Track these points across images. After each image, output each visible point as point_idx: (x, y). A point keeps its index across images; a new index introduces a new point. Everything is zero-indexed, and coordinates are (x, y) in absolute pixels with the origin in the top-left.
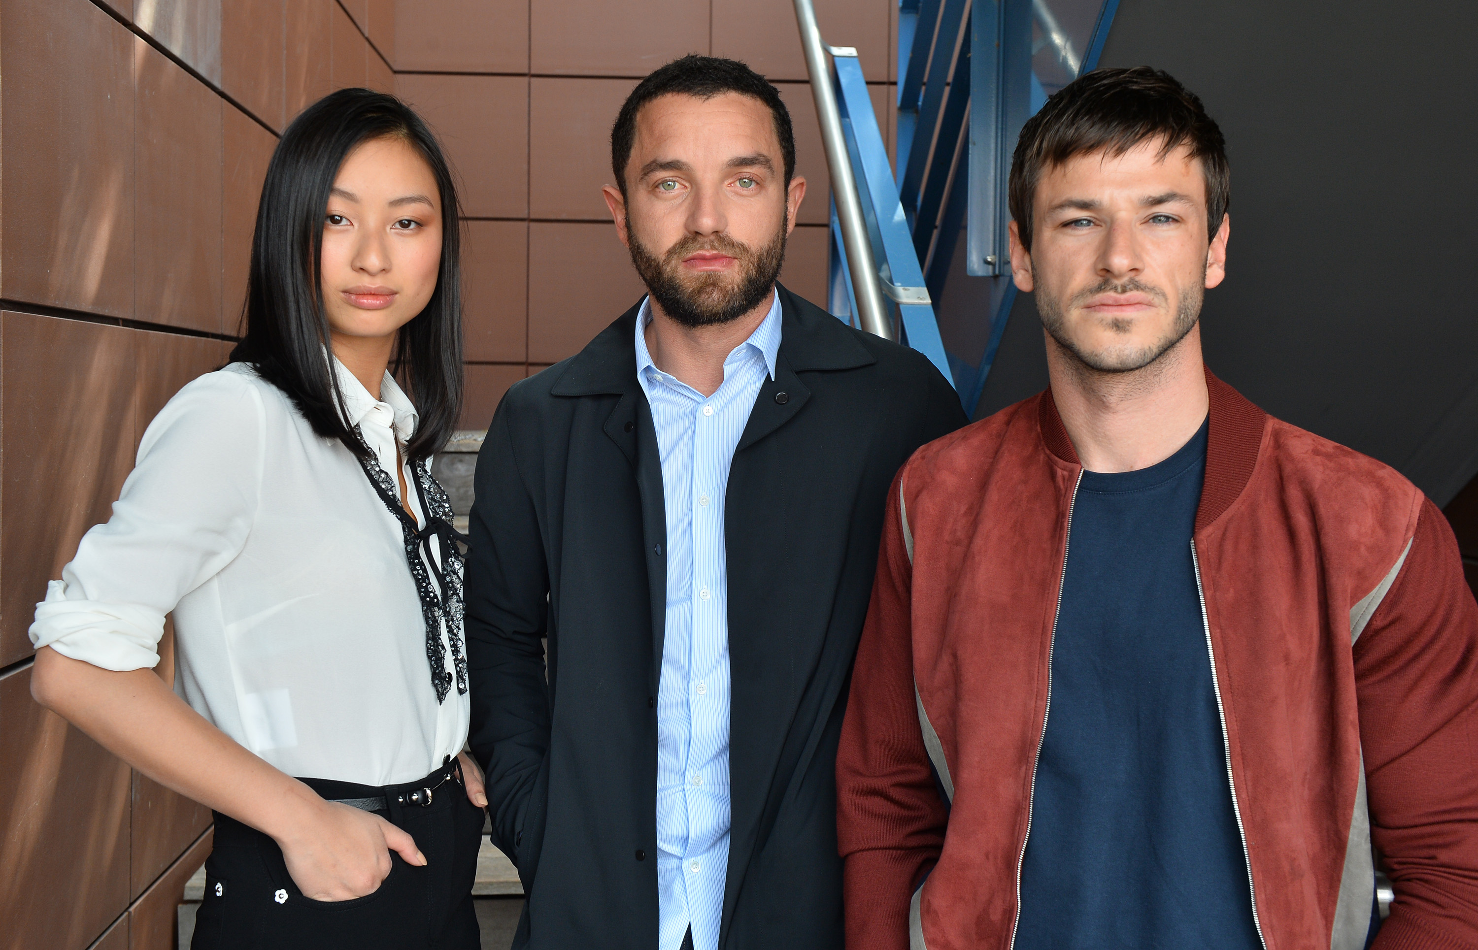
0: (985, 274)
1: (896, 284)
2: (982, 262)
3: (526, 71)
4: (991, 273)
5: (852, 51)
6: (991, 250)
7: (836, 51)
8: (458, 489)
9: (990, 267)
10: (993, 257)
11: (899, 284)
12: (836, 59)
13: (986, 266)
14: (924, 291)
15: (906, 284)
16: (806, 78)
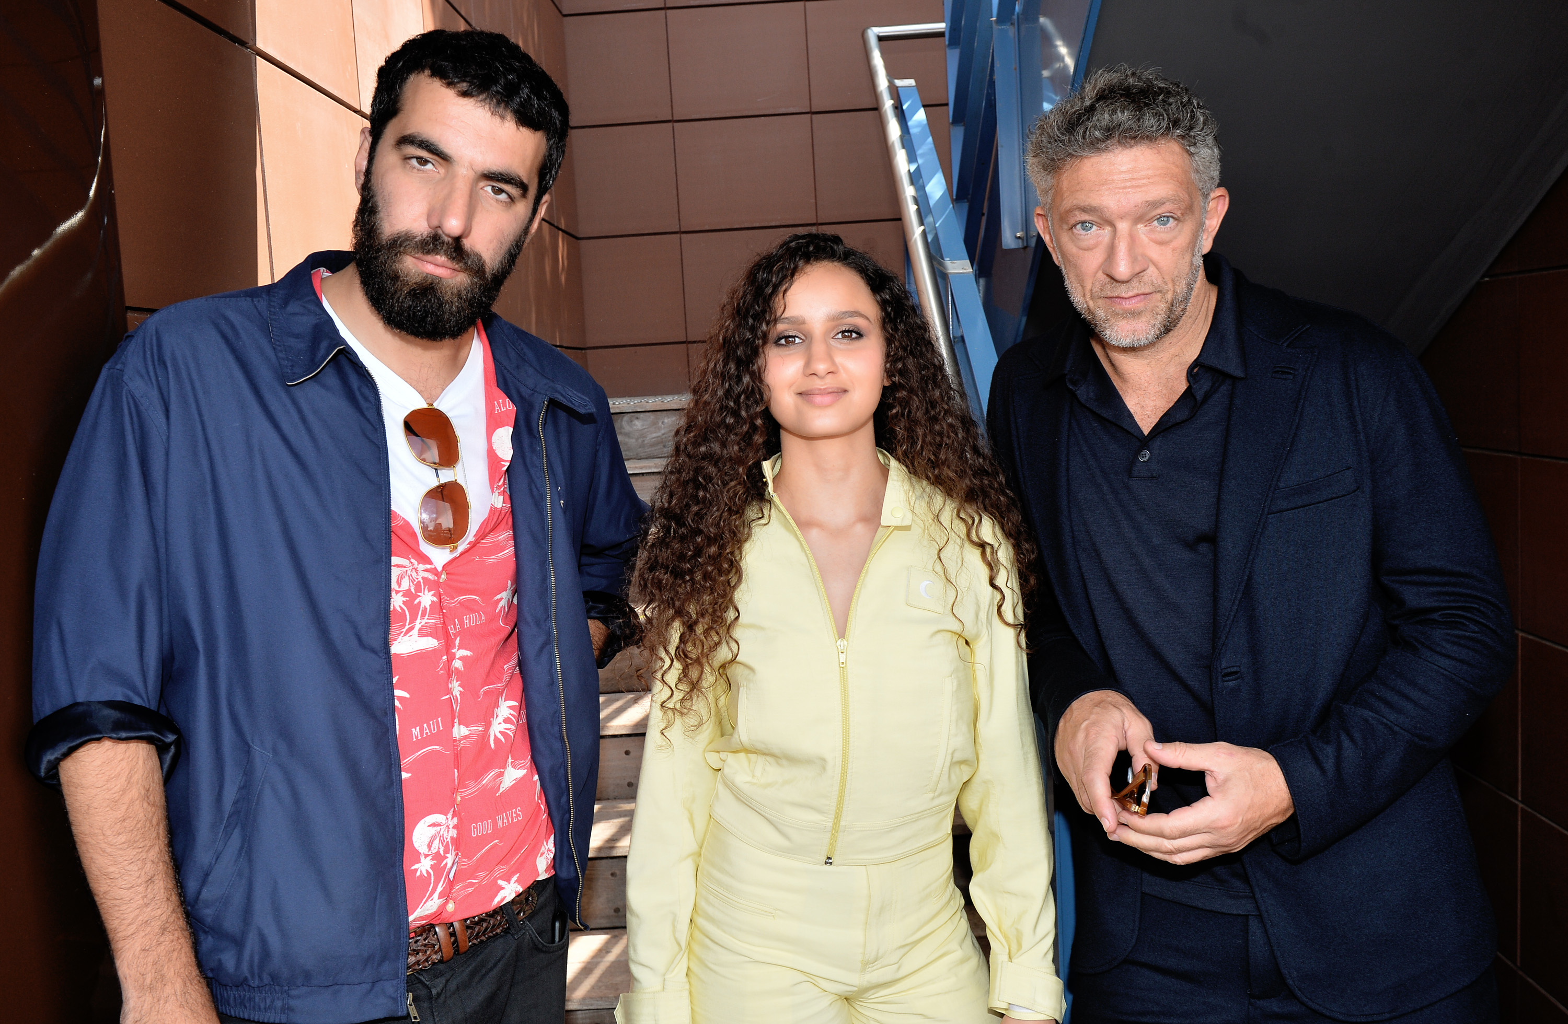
0: (1017, 247)
1: (946, 259)
2: (1014, 238)
3: (670, 118)
4: (1021, 246)
5: (911, 82)
6: (1020, 227)
7: (898, 83)
8: (637, 439)
9: (1020, 241)
10: (1021, 233)
11: (948, 259)
12: (899, 89)
13: (1017, 240)
14: (967, 262)
15: (953, 259)
16: (875, 106)
